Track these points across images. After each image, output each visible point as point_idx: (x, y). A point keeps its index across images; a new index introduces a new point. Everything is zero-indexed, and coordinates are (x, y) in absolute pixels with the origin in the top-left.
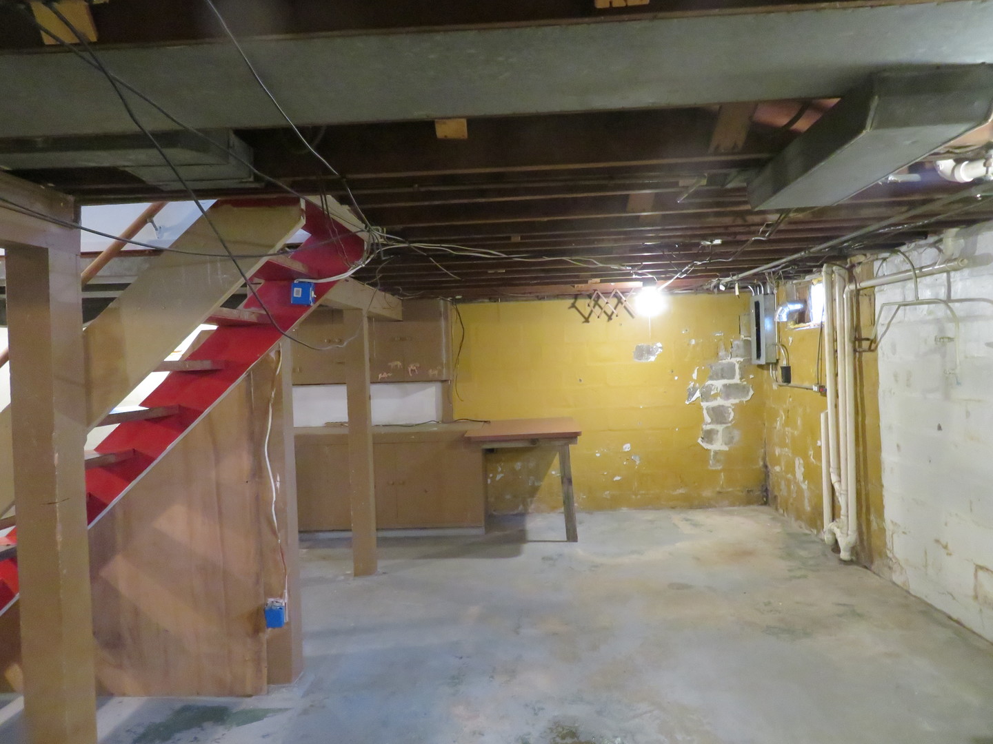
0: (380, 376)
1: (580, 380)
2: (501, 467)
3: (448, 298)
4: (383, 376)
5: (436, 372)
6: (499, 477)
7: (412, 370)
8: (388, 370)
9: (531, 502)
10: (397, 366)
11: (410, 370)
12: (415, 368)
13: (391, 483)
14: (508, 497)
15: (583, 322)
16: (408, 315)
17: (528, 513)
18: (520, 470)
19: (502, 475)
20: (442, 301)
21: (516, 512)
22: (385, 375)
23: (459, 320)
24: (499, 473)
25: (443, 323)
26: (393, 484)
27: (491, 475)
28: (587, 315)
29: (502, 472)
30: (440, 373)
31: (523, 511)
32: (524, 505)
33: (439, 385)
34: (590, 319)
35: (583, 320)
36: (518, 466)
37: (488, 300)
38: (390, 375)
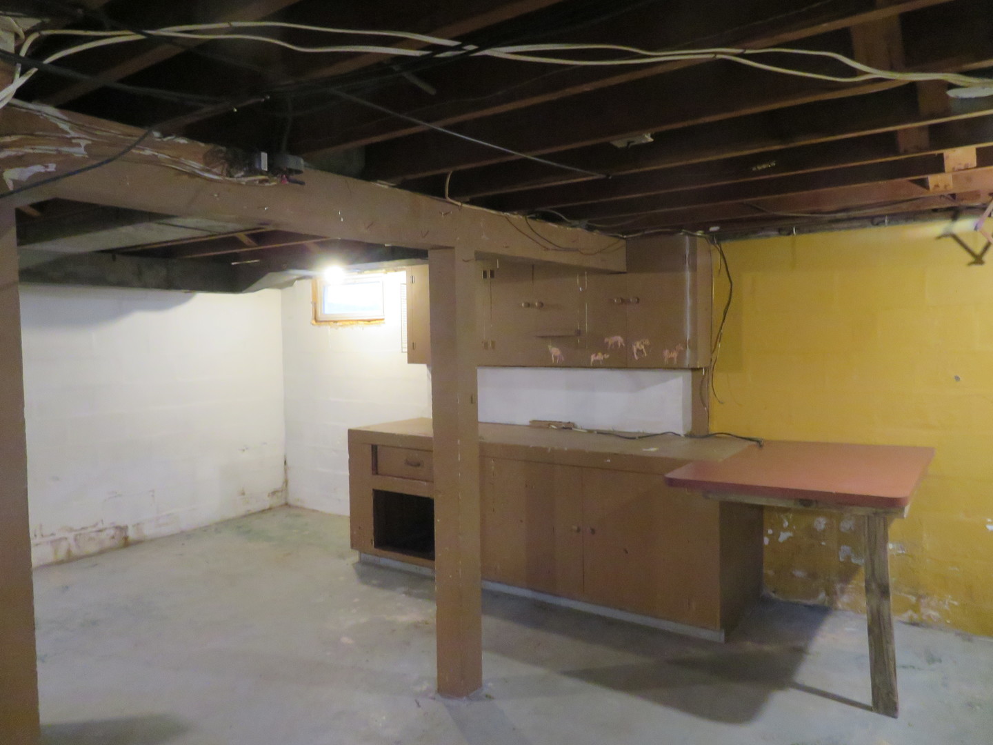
0: (593, 358)
1: (957, 378)
2: (788, 520)
3: (696, 230)
4: (597, 358)
5: (675, 355)
6: (784, 536)
7: (638, 350)
8: (603, 348)
9: (843, 591)
10: (616, 344)
11: (635, 351)
12: (643, 347)
13: (575, 528)
14: (799, 573)
15: (971, 264)
16: (635, 264)
17: (836, 609)
18: (824, 531)
19: (789, 534)
20: (687, 238)
21: (811, 602)
22: (600, 357)
23: (724, 269)
24: (785, 530)
25: (688, 274)
26: (578, 530)
27: (770, 532)
28: (978, 250)
29: (789, 529)
30: (681, 355)
31: (826, 604)
32: (828, 594)
33: (689, 374)
34: (986, 258)
35: (970, 259)
36: (821, 523)
37: (776, 233)
38: (607, 356)
